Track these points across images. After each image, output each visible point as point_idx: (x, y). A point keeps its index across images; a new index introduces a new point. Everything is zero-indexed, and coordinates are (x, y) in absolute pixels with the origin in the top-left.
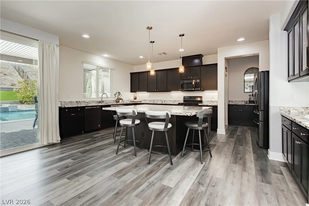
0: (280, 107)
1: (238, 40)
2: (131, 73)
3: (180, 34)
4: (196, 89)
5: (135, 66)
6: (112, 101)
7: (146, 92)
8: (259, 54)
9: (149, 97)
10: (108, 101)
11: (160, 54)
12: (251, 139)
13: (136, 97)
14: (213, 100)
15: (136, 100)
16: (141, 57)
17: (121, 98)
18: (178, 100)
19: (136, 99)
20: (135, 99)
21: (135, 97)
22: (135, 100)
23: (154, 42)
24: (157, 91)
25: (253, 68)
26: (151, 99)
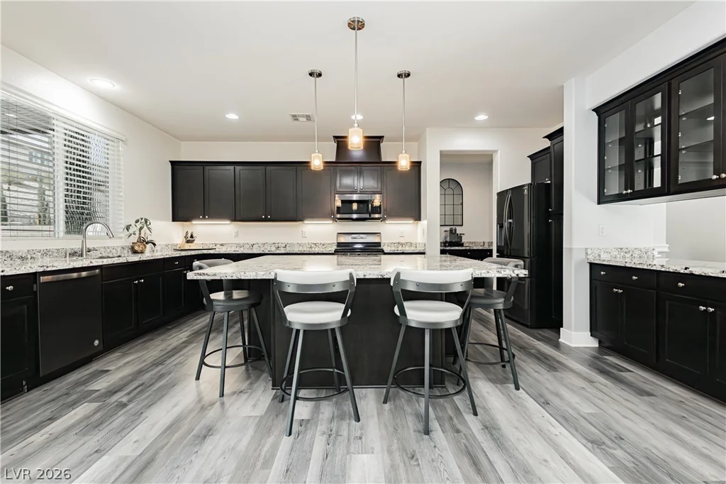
0: (586, 249)
1: (476, 118)
2: (173, 163)
3: (399, 71)
4: (373, 216)
5: (182, 143)
6: (119, 249)
7: (228, 222)
8: (496, 151)
9: (237, 235)
10: (103, 250)
11: (295, 118)
12: (494, 317)
13: (192, 237)
14: (403, 242)
15: (192, 246)
16: (232, 116)
17: (149, 239)
18: (323, 242)
19: (192, 242)
20: (188, 242)
21: (189, 235)
22: (187, 246)
23: (320, 75)
24: (266, 220)
25: (449, 179)
26: (241, 241)
